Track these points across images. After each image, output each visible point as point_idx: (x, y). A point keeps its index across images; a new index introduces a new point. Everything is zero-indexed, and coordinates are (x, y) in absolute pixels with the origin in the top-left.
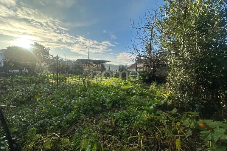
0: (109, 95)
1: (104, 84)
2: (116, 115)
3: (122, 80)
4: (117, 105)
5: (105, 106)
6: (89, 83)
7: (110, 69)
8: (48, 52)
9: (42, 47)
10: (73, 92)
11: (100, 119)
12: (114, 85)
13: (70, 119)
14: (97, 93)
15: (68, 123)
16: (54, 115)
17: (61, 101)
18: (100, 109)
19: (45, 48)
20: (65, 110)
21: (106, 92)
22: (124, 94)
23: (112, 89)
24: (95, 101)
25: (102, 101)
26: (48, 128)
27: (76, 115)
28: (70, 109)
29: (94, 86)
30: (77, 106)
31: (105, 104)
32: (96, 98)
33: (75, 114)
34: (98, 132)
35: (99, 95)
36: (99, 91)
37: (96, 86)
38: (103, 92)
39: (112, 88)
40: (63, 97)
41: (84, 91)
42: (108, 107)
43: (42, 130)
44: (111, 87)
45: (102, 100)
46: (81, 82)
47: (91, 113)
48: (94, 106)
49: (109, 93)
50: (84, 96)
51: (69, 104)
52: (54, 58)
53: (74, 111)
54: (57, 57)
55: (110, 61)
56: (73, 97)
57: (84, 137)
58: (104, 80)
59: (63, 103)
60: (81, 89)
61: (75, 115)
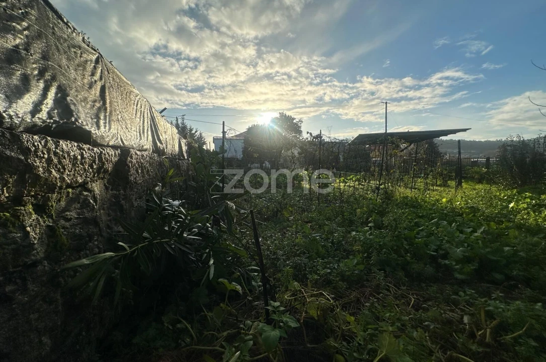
0: (463, 236)
1: (438, 200)
3: (519, 193)
4: (498, 276)
5: (448, 269)
6: (388, 196)
7: (462, 156)
8: (300, 127)
9: (290, 119)
10: (352, 213)
11: (429, 300)
12: (481, 206)
13: (347, 273)
14: (417, 225)
15: (343, 280)
16: (317, 253)
17: (326, 228)
18: (429, 270)
19: (295, 121)
20: (336, 250)
21: (451, 225)
23: (471, 221)
24: (411, 244)
25: (436, 251)
26: (310, 276)
27: (361, 267)
28: (345, 250)
29: (407, 204)
30: (362, 246)
31: (447, 262)
32: (416, 237)
33: (357, 264)
34: (425, 332)
35: (422, 230)
36: (421, 220)
37: (412, 204)
38: (437, 225)
39: (474, 216)
40: (329, 219)
41: (377, 213)
42: (460, 273)
43: (300, 275)
44: (468, 214)
45: (434, 247)
46: (367, 190)
47: (401, 274)
48: (408, 258)
49: (462, 232)
50: (379, 226)
51: (344, 237)
52: (314, 137)
53: (354, 255)
54: (319, 136)
55: (465, 130)
56: (350, 224)
57: (385, 328)
58: (435, 188)
59: (331, 233)
60: (368, 207)
61: (358, 267)
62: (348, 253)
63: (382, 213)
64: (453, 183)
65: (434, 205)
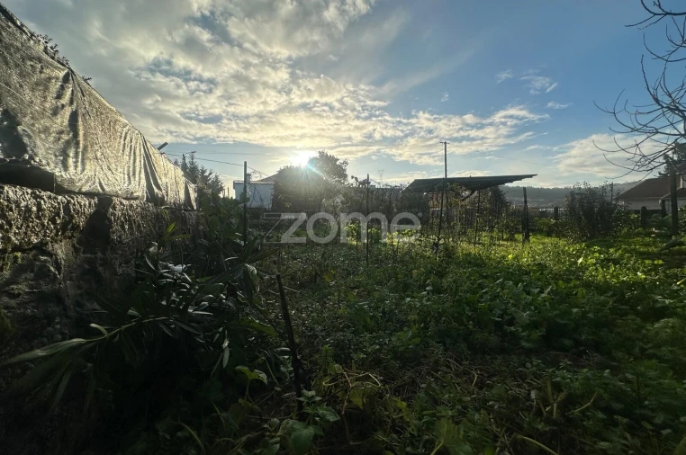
0: (530, 298)
1: (503, 257)
2: (564, 378)
3: (588, 246)
4: (567, 342)
5: (514, 336)
6: (449, 253)
7: (529, 205)
8: (345, 170)
9: (333, 160)
10: (406, 275)
11: (495, 375)
12: (550, 263)
13: (401, 349)
14: (481, 286)
15: (395, 358)
16: (364, 327)
17: (377, 295)
18: (494, 339)
19: (338, 163)
20: (387, 321)
21: (517, 285)
22: (604, 304)
23: (539, 280)
24: (475, 310)
25: (501, 316)
26: (354, 356)
27: (417, 340)
28: (398, 321)
29: (470, 263)
30: (418, 314)
31: (512, 328)
32: (479, 302)
33: (413, 337)
34: (489, 414)
35: (486, 293)
36: (485, 280)
37: (476, 263)
38: (502, 286)
39: (542, 274)
40: (380, 283)
41: (436, 274)
42: (527, 341)
43: (342, 354)
44: (535, 272)
45: (499, 312)
46: (426, 247)
47: (463, 346)
48: (471, 327)
49: (528, 293)
50: (437, 290)
51: (397, 305)
52: (360, 183)
53: (409, 327)
54: (367, 182)
55: (530, 176)
56: (405, 288)
57: (444, 414)
58: (501, 242)
59: (382, 300)
60: (425, 267)
61: (413, 340)
62: (402, 324)
63: (441, 275)
64: (520, 237)
65: (499, 262)
